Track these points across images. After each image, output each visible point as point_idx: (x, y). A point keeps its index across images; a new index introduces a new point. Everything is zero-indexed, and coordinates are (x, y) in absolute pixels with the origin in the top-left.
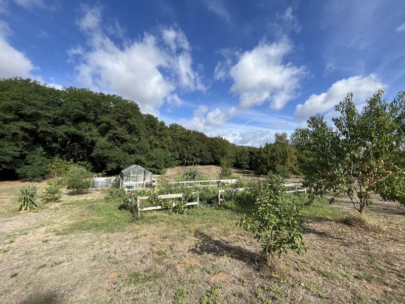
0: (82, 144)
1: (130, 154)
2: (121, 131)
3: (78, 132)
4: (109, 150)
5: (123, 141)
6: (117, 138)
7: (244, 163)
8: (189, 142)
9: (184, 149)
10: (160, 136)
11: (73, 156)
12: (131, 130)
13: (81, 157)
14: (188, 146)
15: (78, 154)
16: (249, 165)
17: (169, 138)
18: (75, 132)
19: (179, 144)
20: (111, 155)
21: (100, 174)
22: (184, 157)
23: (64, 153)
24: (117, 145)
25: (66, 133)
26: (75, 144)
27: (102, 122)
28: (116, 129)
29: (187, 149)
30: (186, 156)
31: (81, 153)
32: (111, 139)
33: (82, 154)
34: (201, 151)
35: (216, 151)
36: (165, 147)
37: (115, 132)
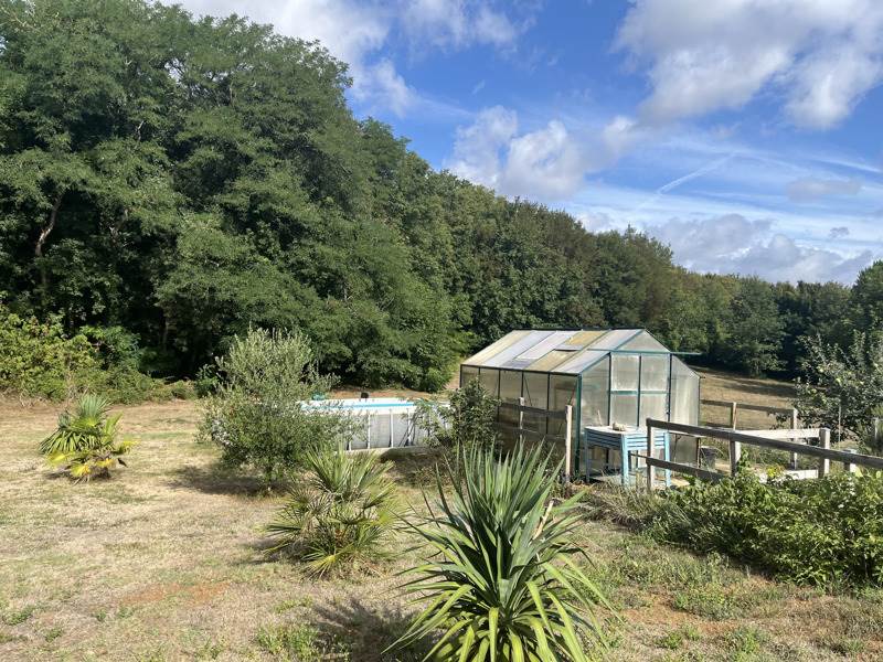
0: (98, 249)
1: (322, 294)
2: (281, 185)
3: (97, 185)
4: (233, 272)
5: (291, 231)
6: (268, 216)
7: (760, 347)
8: (513, 253)
9: (495, 283)
10: (408, 220)
11: (63, 301)
12: (320, 180)
13: (99, 307)
14: (513, 270)
15: (86, 291)
16: (780, 355)
17: (444, 230)
18: (84, 182)
19: (473, 262)
20: (245, 296)
21: (188, 385)
22: (494, 314)
23: (22, 284)
24: (262, 252)
25: (48, 186)
26: (71, 243)
27: (198, 139)
28: (261, 175)
29: (507, 282)
30: (504, 312)
31: (100, 287)
32: (241, 221)
33: (104, 294)
34: (564, 292)
35: (626, 292)
36: (432, 272)
37: (260, 187)
